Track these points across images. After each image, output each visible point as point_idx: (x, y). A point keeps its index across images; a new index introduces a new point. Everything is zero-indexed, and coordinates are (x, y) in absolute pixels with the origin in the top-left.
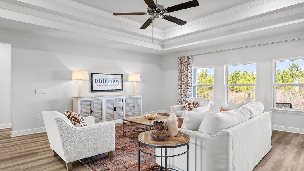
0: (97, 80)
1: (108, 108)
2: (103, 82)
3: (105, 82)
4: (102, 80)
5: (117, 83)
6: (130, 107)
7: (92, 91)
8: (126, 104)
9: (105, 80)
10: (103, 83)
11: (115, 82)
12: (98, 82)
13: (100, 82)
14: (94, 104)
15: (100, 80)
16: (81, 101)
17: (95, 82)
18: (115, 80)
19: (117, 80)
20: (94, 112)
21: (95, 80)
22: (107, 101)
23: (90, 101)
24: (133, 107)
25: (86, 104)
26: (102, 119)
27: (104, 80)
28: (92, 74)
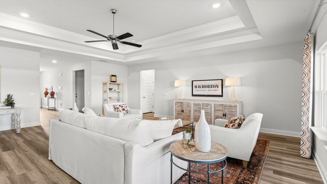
0: (197, 86)
1: (195, 111)
2: (201, 87)
3: (204, 88)
4: (201, 86)
5: (217, 88)
6: (220, 114)
7: (193, 95)
8: (215, 110)
9: (204, 86)
10: (201, 89)
11: (213, 87)
12: (198, 87)
13: (199, 88)
14: (184, 106)
15: (199, 86)
16: (176, 102)
17: (195, 88)
18: (213, 85)
19: (217, 85)
20: (184, 112)
21: (195, 86)
22: (195, 105)
23: (181, 103)
24: (224, 115)
25: (179, 104)
26: (190, 119)
27: (202, 86)
28: (192, 81)
